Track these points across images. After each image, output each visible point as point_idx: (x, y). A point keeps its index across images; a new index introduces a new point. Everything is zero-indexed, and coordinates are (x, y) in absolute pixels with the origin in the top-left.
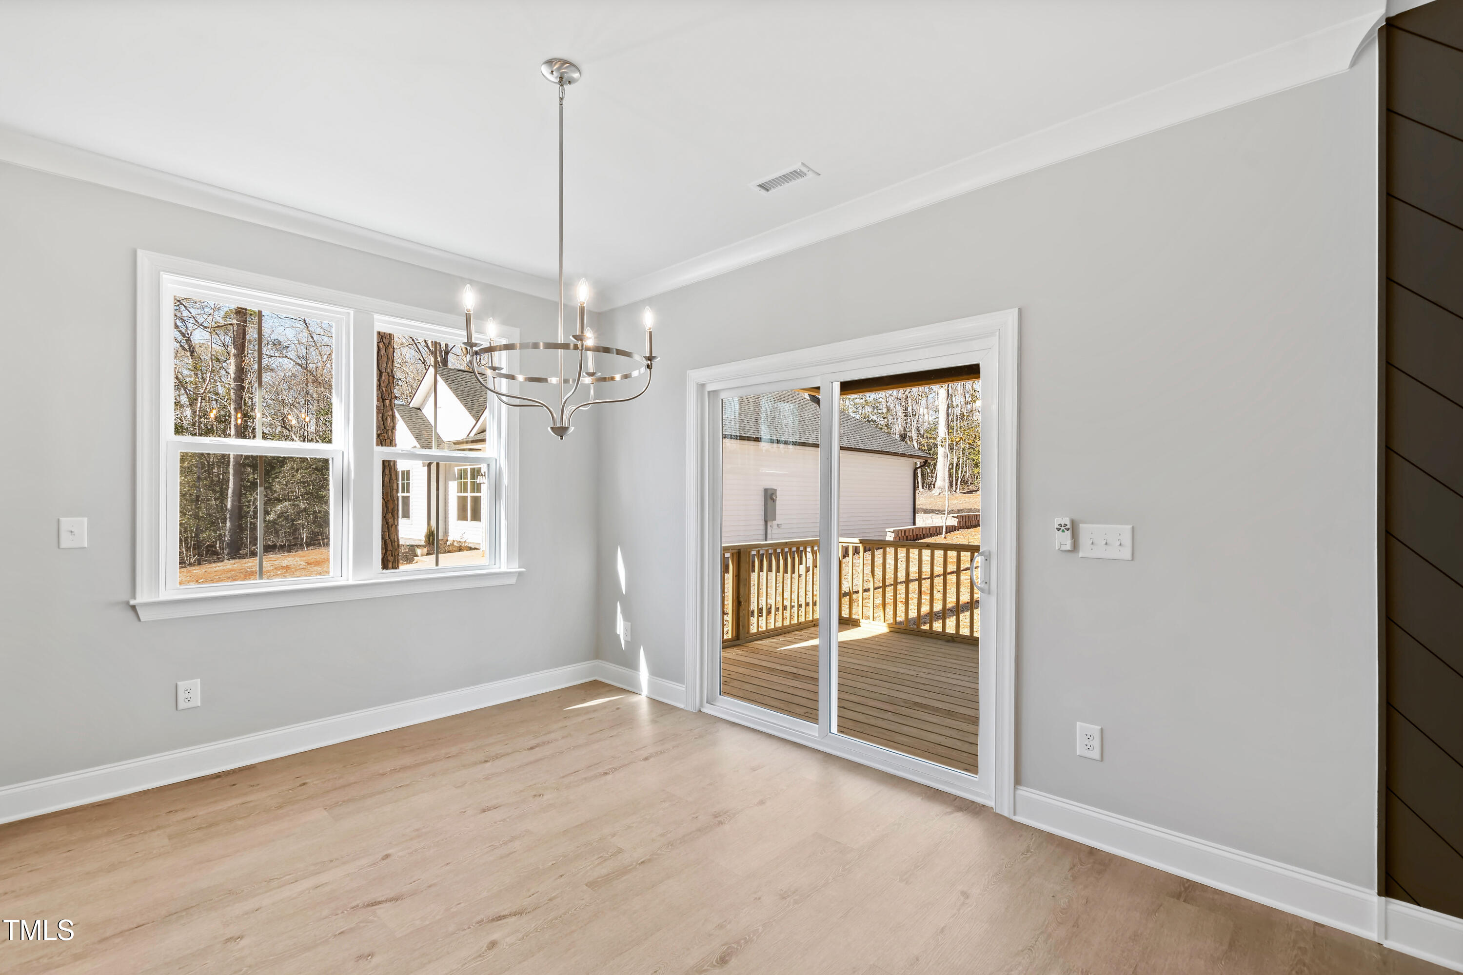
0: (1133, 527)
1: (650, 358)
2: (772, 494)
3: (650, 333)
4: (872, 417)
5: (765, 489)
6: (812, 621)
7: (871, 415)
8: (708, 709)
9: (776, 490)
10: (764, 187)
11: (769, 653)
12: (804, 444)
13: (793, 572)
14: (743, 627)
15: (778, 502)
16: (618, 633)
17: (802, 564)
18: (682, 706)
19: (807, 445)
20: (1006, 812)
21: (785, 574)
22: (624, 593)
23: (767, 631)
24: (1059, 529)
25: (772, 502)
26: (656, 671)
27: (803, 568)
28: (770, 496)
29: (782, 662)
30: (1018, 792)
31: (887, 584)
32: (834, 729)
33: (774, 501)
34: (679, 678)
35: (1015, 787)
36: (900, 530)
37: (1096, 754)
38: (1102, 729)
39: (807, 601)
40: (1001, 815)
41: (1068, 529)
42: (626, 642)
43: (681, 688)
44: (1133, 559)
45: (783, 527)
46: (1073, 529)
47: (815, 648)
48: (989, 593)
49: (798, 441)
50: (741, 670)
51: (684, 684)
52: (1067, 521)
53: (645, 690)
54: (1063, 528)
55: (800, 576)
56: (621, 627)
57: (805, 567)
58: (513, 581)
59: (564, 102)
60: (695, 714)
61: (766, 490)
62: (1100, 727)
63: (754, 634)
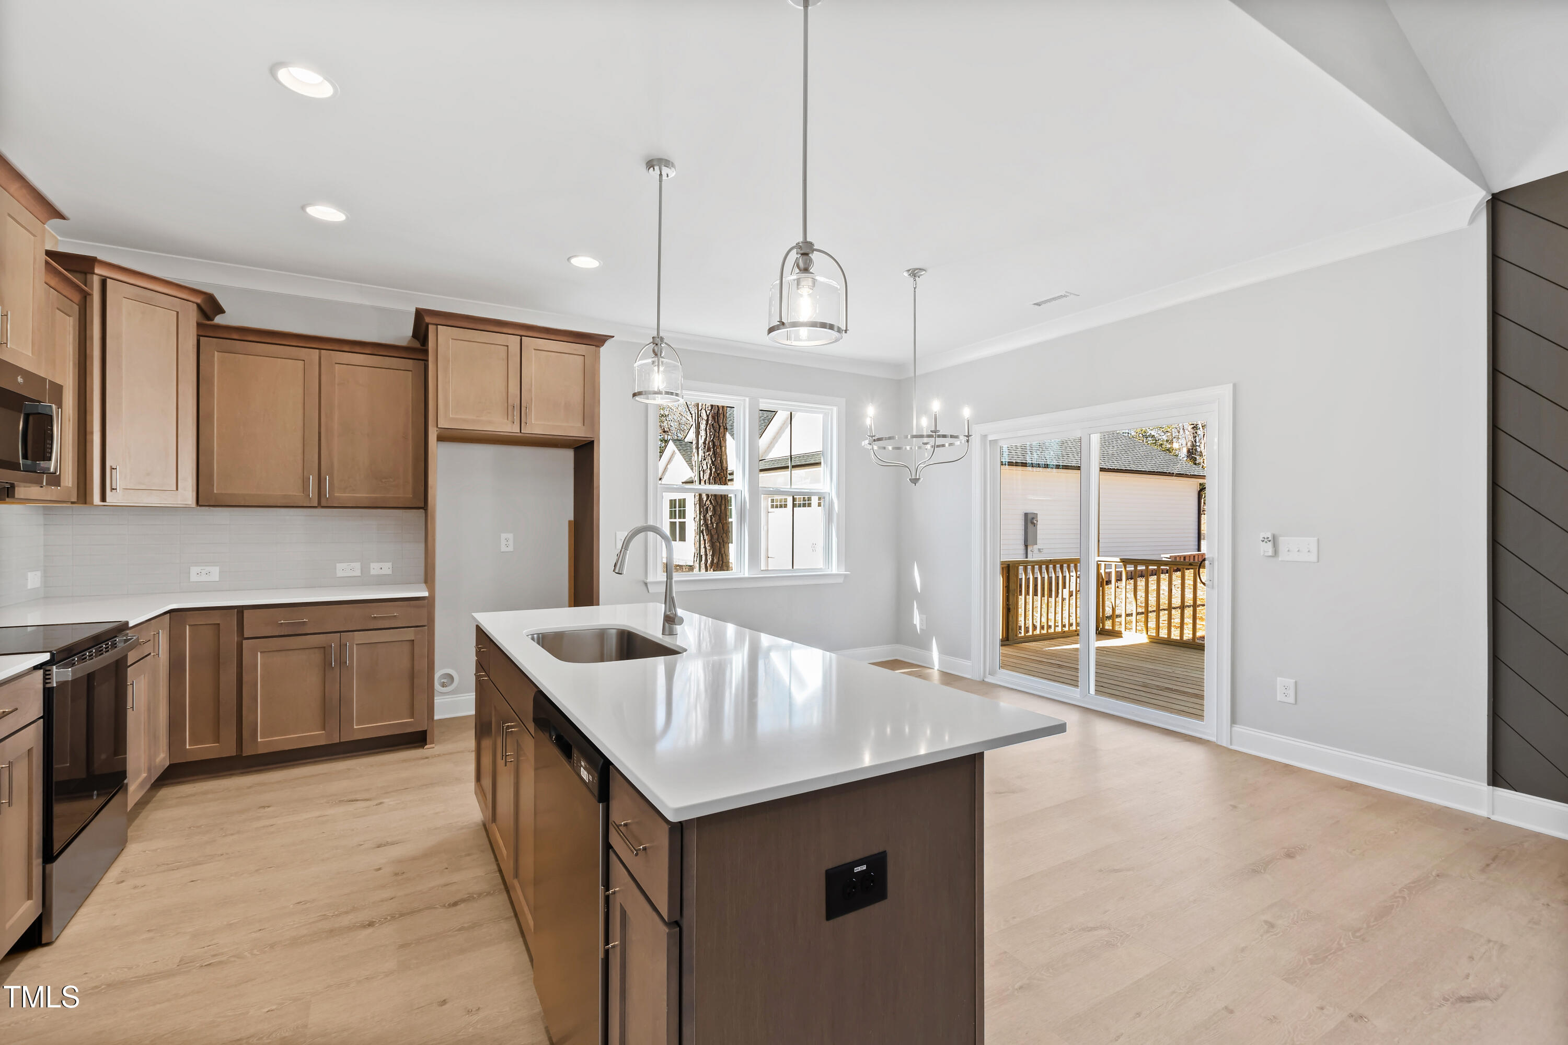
0: (1318, 539)
1: (968, 436)
2: (1033, 518)
3: (968, 420)
4: (1150, 432)
5: (1025, 513)
6: (1076, 631)
7: (1148, 430)
8: (989, 679)
9: (1037, 514)
10: (1038, 304)
11: (1036, 652)
12: (1066, 467)
13: (1057, 596)
14: (1012, 630)
15: (1039, 527)
16: (915, 623)
17: (1065, 588)
18: (969, 677)
19: (1070, 468)
20: (1224, 742)
21: (1049, 599)
22: (919, 592)
23: (1033, 636)
24: (1263, 541)
25: (1032, 526)
26: (943, 651)
27: (1066, 592)
28: (1030, 521)
29: (1047, 657)
30: (1234, 729)
31: (1161, 609)
32: (1092, 691)
33: (1034, 525)
34: (967, 656)
35: (1231, 726)
36: (1178, 556)
37: (1291, 699)
38: (1296, 682)
39: (1071, 622)
40: (1221, 746)
41: (1270, 541)
42: (920, 629)
43: (968, 663)
44: (1318, 562)
45: (1044, 551)
46: (1274, 540)
47: (1077, 650)
48: (1213, 587)
49: (1061, 464)
50: (1012, 660)
51: (970, 660)
52: (1269, 535)
53: (937, 667)
54: (1266, 540)
55: (1063, 600)
56: (917, 620)
57: (1068, 592)
58: (841, 580)
59: (916, 290)
60: (980, 682)
61: (1026, 515)
62: (1294, 681)
63: (1022, 637)
